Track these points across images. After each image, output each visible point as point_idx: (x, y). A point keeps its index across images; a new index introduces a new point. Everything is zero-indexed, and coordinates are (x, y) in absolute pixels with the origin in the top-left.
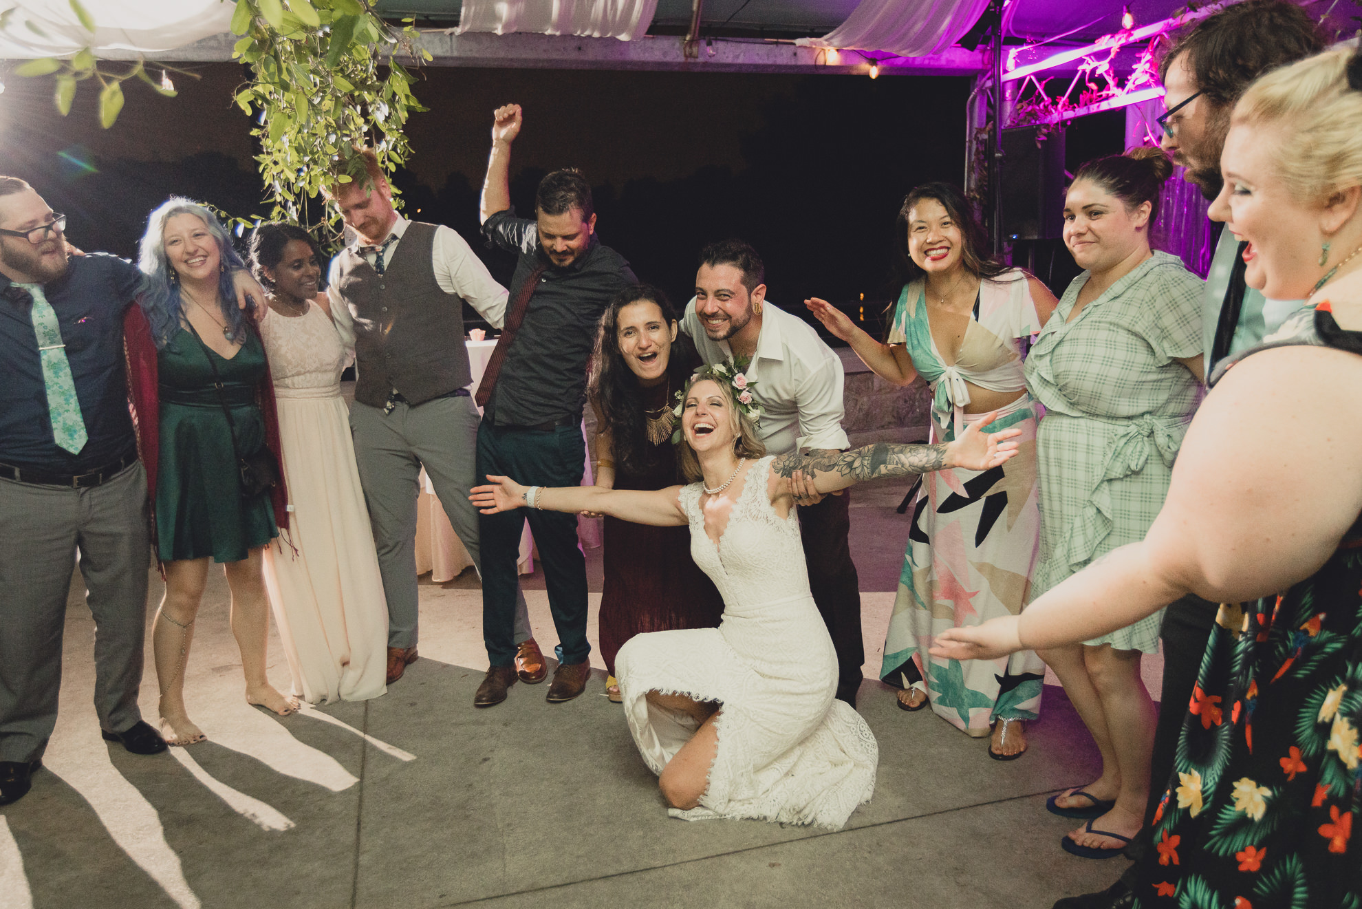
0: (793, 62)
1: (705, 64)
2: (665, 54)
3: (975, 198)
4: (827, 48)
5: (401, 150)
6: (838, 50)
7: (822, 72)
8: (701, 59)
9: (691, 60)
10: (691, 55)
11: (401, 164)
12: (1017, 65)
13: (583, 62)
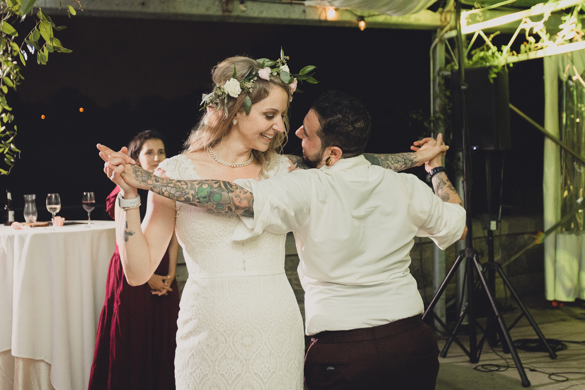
0: (302, 17)
1: (238, 17)
2: (208, 9)
3: (440, 118)
4: (327, 8)
5: (13, 77)
6: (336, 10)
7: (324, 24)
8: (234, 14)
9: (226, 14)
10: (227, 11)
11: (12, 88)
12: (469, 24)
13: (146, 14)
